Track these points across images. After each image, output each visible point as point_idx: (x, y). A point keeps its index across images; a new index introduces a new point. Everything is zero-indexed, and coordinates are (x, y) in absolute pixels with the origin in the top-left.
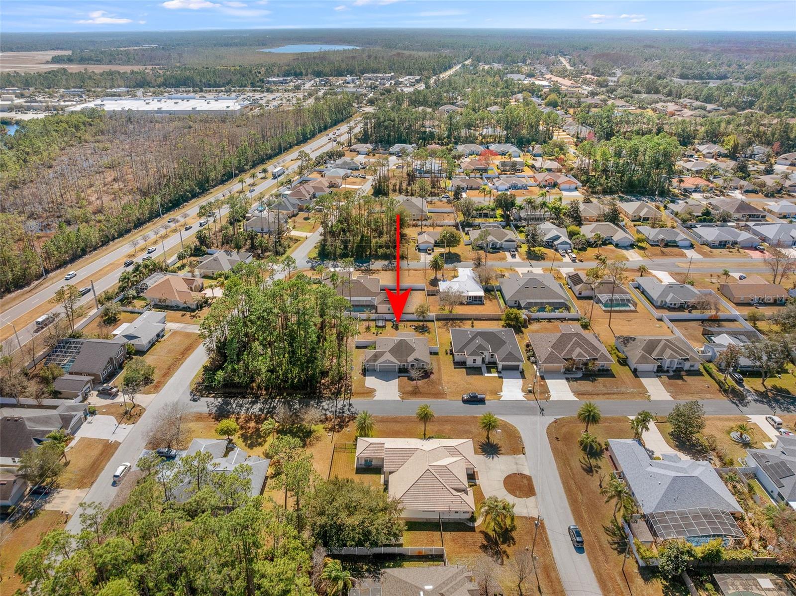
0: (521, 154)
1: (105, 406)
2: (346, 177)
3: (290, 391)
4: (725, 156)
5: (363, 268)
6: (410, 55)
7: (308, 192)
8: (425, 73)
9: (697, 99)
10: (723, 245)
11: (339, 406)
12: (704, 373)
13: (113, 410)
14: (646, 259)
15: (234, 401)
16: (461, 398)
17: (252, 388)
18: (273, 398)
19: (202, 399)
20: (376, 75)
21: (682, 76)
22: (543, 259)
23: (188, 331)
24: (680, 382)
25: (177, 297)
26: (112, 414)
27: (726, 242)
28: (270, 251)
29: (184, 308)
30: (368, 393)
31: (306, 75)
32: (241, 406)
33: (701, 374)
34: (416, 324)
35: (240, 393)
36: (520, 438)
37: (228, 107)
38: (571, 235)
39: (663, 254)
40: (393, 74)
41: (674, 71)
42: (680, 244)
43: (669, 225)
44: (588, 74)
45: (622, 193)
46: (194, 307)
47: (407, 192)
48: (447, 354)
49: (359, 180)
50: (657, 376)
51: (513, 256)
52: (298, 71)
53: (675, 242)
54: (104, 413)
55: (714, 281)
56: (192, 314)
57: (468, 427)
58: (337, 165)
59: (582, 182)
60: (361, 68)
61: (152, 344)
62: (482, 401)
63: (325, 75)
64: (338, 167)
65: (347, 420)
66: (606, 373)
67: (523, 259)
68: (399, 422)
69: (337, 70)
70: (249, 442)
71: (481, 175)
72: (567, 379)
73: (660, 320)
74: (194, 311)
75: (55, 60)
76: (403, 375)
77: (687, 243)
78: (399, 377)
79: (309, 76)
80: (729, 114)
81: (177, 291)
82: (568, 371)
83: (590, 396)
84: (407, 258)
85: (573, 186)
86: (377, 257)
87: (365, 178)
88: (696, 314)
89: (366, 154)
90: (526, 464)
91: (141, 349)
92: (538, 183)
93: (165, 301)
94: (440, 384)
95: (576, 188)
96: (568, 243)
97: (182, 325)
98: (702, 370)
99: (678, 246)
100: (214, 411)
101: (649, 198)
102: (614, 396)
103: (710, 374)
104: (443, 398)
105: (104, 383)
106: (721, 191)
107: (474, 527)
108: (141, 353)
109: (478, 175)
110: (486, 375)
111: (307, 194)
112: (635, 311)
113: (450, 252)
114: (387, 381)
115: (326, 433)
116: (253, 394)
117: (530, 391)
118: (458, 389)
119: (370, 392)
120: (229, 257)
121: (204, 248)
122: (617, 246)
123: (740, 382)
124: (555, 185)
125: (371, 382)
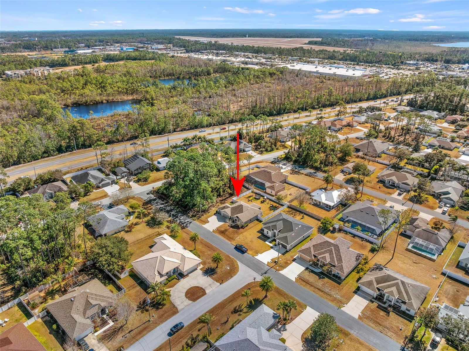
1: (123, 183)
15: (158, 200)
32: (157, 203)
37: (354, 74)
50: (371, 301)
51: (400, 194)
52: (435, 58)
54: (119, 185)
62: (243, 252)
66: (337, 279)
67: (404, 199)
71: (465, 141)
72: (307, 268)
73: (444, 274)
75: (310, 43)
78: (226, 222)
83: (305, 284)
86: (312, 167)
90: (214, 288)
94: (239, 235)
100: (147, 200)
110: (267, 242)
114: (219, 221)
116: (167, 201)
117: (276, 262)
118: (243, 241)
119: (205, 222)
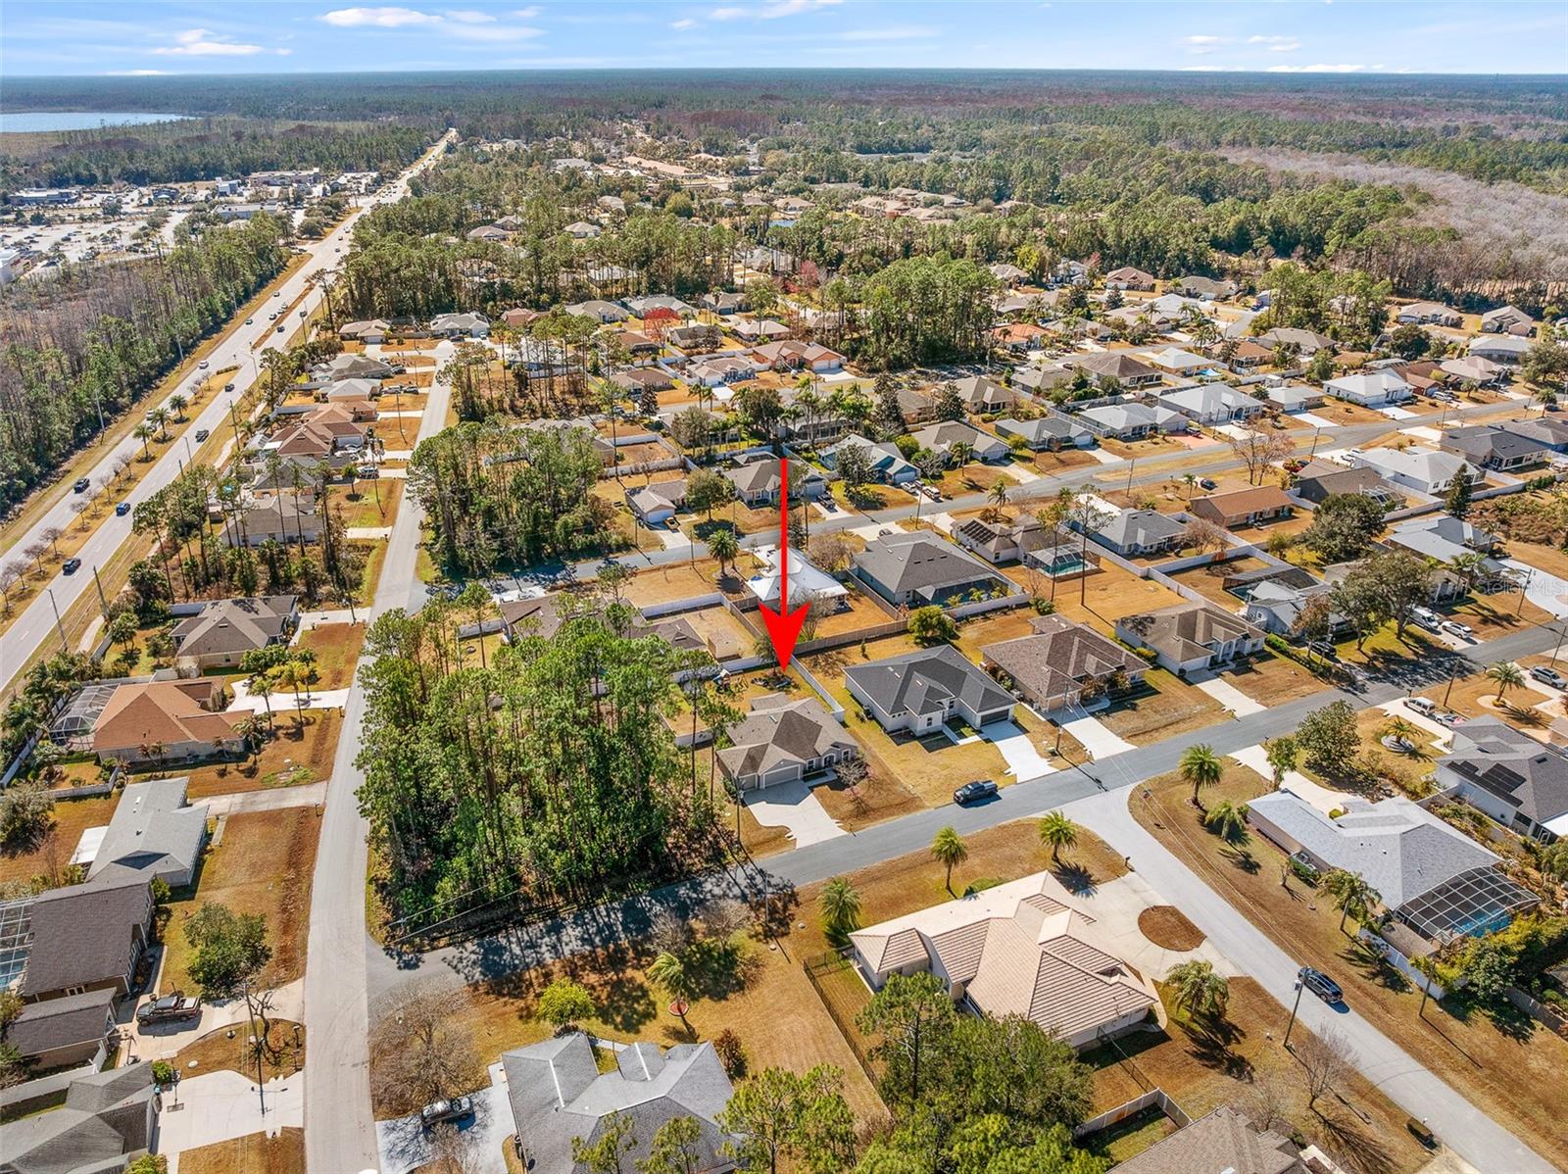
0: (696, 311)
1: (187, 1052)
2: (375, 395)
3: (615, 881)
4: (1028, 282)
5: (560, 583)
6: (328, 130)
7: (322, 437)
8: (387, 164)
9: (917, 186)
10: (1138, 434)
11: (743, 882)
12: (1274, 652)
13: (217, 1054)
14: (1045, 476)
15: (507, 937)
16: (951, 799)
17: (529, 900)
18: (590, 906)
19: (425, 956)
20: (277, 174)
21: (862, 149)
22: (884, 505)
23: (263, 808)
24: (1252, 676)
25: (189, 734)
26: (221, 1065)
27: (1141, 428)
28: (325, 582)
29: (211, 756)
30: (775, 839)
31: (110, 183)
32: (533, 945)
33: (1271, 657)
34: (758, 674)
35: (507, 918)
36: (1103, 842)
38: (908, 452)
39: (1063, 463)
40: (316, 170)
41: (843, 141)
42: (1078, 441)
43: (1036, 412)
44: (698, 152)
45: (920, 365)
46: (238, 748)
47: (533, 411)
48: (862, 720)
49: (406, 399)
50: (1219, 675)
51: (831, 508)
52: (82, 173)
53: (1069, 439)
54: (196, 1072)
55: (1170, 496)
56: (244, 766)
57: (1007, 851)
58: (340, 371)
59: (845, 353)
60: (237, 160)
61: (199, 864)
62: (993, 794)
63: (155, 180)
64: (341, 376)
65: (779, 905)
66: (1142, 689)
67: (850, 511)
68: (879, 879)
69: (181, 169)
70: (619, 1019)
71: (654, 360)
72: (1093, 714)
73: (1147, 577)
74: (241, 757)
76: (815, 782)
77: (1087, 439)
78: (811, 789)
79: (118, 183)
80: (982, 211)
81: (180, 720)
82: (1085, 701)
83: (1147, 736)
84: (636, 546)
85: (835, 362)
86: (576, 555)
87: (416, 393)
88: (1189, 557)
89: (382, 342)
90: (1148, 887)
91: (177, 881)
92: (769, 364)
93: (158, 750)
94: (896, 782)
95: (841, 366)
96: (911, 469)
97: (238, 798)
98: (1268, 649)
99: (1076, 447)
100: (478, 976)
101: (969, 370)
102: (1182, 726)
103: (1284, 652)
104: (918, 808)
105: (136, 996)
106: (1067, 344)
107: (1163, 1032)
108: (184, 890)
109: (648, 361)
110: (961, 742)
111: (324, 445)
112: (1099, 571)
113: (711, 520)
114: (796, 803)
115: (762, 946)
116: (538, 910)
117: (1053, 754)
118: (934, 783)
119: (779, 837)
120: (253, 615)
121: (160, 604)
122: (985, 461)
123: (1330, 656)
124: (802, 365)
125: (766, 813)
